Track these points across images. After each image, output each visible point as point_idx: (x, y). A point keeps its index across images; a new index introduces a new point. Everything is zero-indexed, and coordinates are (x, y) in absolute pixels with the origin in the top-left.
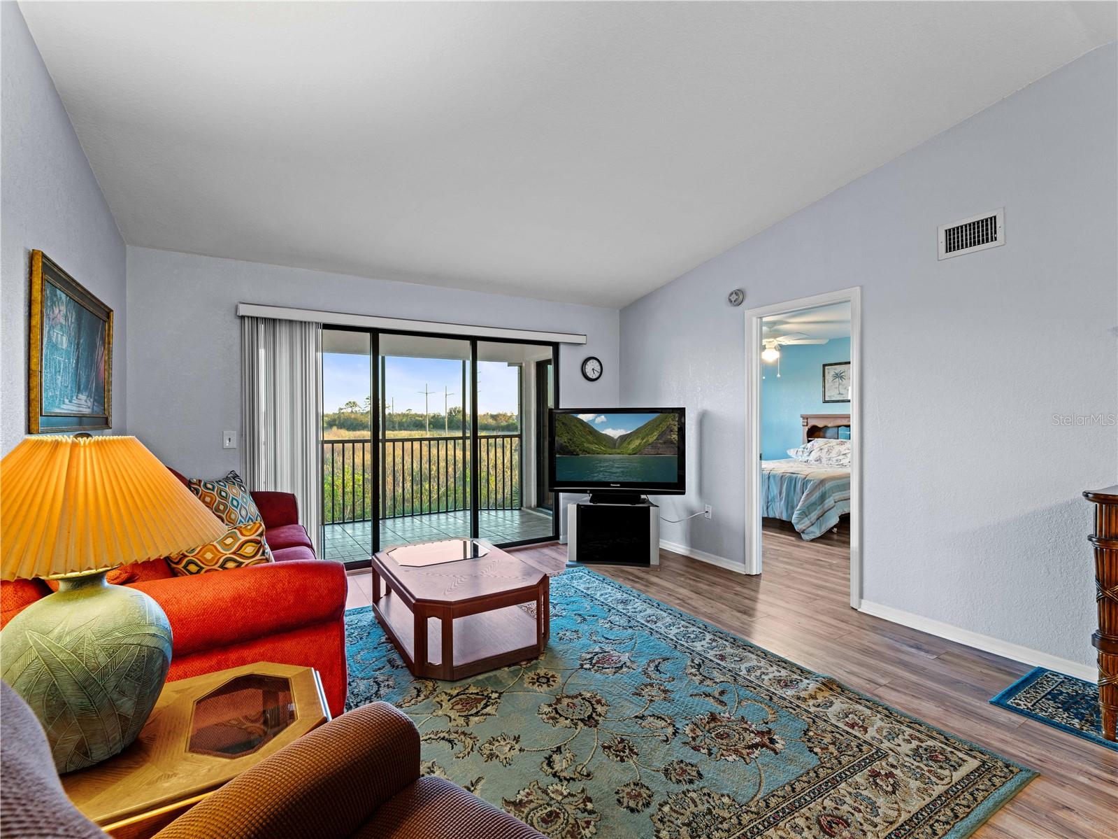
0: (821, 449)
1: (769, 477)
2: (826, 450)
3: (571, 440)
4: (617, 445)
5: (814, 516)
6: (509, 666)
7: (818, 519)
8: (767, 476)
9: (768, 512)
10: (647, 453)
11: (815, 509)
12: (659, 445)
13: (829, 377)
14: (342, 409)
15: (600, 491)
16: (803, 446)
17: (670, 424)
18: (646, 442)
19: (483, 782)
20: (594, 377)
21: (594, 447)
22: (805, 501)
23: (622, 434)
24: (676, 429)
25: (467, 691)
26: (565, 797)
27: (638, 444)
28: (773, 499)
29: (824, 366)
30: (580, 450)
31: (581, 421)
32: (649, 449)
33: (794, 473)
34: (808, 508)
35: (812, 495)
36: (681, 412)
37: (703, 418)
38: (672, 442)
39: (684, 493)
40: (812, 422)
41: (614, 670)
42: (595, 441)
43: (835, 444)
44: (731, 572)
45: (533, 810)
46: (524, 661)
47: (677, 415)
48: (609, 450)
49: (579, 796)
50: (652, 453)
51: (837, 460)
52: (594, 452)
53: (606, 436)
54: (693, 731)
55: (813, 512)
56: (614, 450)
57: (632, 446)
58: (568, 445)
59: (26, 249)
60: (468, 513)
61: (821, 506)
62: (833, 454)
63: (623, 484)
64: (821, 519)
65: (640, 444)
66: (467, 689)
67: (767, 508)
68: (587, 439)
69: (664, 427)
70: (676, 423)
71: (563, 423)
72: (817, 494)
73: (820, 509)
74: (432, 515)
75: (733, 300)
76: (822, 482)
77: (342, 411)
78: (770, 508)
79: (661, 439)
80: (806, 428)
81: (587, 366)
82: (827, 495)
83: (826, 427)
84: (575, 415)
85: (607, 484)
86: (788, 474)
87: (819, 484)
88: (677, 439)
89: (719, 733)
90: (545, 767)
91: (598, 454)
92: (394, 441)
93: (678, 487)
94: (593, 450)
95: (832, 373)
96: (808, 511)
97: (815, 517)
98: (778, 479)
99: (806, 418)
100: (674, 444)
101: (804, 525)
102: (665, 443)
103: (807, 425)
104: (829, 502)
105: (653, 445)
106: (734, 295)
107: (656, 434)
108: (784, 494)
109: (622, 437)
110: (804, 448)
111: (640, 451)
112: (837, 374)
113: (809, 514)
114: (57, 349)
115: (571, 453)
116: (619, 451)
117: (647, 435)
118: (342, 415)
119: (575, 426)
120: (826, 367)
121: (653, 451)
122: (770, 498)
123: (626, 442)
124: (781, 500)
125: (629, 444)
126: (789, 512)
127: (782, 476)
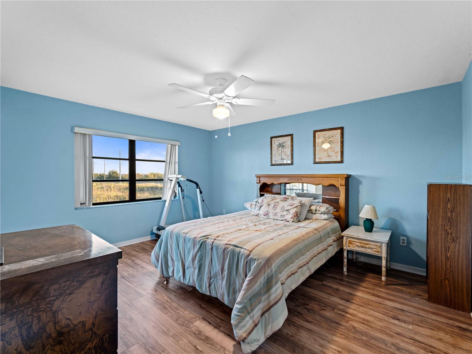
0: (269, 205)
1: (212, 248)
2: (273, 205)
5: (257, 312)
7: (263, 314)
8: (210, 247)
9: (210, 291)
11: (259, 303)
13: (275, 146)
16: (256, 200)
22: (247, 290)
28: (216, 276)
29: (272, 138)
33: (237, 247)
34: (250, 299)
35: (256, 283)
40: (263, 180)
43: (279, 200)
51: (281, 216)
55: (256, 306)
61: (266, 295)
62: (278, 210)
64: (266, 314)
67: (210, 286)
72: (262, 280)
73: (265, 300)
76: (268, 261)
78: (212, 286)
80: (259, 185)
82: (274, 281)
83: (273, 184)
86: (231, 247)
87: (264, 265)
95: (277, 143)
96: (251, 305)
97: (260, 313)
98: (220, 251)
99: (259, 177)
101: (244, 329)
103: (260, 183)
104: (276, 290)
108: (226, 273)
110: (256, 202)
112: (280, 144)
113: (252, 310)
120: (273, 139)
122: (212, 273)
124: (223, 278)
126: (231, 297)
127: (225, 249)
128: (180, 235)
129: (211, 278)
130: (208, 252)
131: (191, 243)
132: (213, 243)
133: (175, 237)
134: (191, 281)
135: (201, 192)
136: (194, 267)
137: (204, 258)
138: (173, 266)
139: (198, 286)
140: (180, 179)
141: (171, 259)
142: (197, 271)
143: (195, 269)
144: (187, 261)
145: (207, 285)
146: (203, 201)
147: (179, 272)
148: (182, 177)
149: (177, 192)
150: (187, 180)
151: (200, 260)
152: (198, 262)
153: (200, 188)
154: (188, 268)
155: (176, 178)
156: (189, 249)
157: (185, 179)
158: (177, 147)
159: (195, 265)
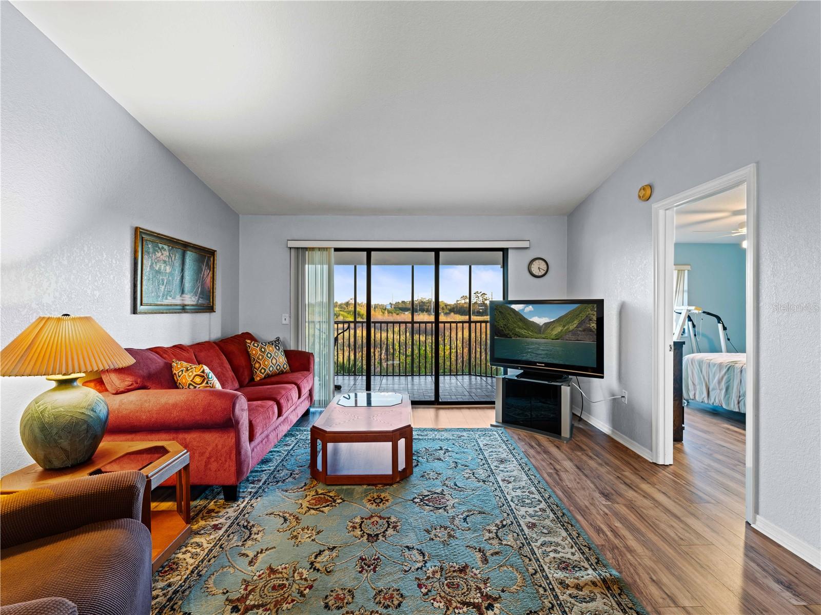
3: (505, 325)
4: (542, 331)
6: (369, 485)
10: (568, 338)
12: (578, 332)
14: (458, 301)
15: (529, 369)
17: (589, 314)
18: (567, 329)
19: (274, 550)
20: (540, 274)
21: (523, 332)
23: (546, 322)
24: (595, 318)
25: (328, 494)
26: (301, 579)
27: (560, 331)
30: (513, 334)
31: (513, 310)
32: (569, 336)
36: (600, 303)
37: (622, 310)
38: (591, 330)
39: (602, 377)
41: (431, 508)
42: (524, 327)
44: (639, 456)
45: (277, 578)
46: (381, 484)
47: (595, 306)
48: (536, 335)
49: (309, 582)
50: (573, 339)
52: (524, 336)
53: (533, 322)
54: (434, 573)
56: (539, 335)
57: (555, 332)
58: (503, 329)
59: (132, 227)
60: (433, 377)
63: (547, 365)
65: (561, 331)
66: (329, 492)
68: (518, 325)
69: (583, 316)
70: (595, 313)
71: (500, 312)
74: (452, 376)
75: (641, 196)
77: (459, 302)
79: (580, 327)
81: (532, 266)
84: (509, 305)
85: (535, 363)
88: (596, 327)
89: (453, 582)
90: (313, 556)
91: (526, 337)
92: (476, 322)
93: (598, 370)
94: (522, 334)
100: (593, 332)
102: (584, 330)
105: (573, 332)
106: (642, 190)
107: (576, 322)
109: (545, 324)
111: (561, 336)
114: (160, 273)
115: (506, 336)
116: (543, 336)
117: (568, 323)
118: (458, 305)
119: (509, 314)
121: (573, 338)
123: (550, 329)
125: (552, 330)
128: (702, 361)
129: (740, 397)
130: (737, 374)
131: (717, 368)
132: (742, 367)
133: (696, 363)
134: (717, 401)
135: (725, 328)
136: (721, 388)
137: (732, 380)
138: (695, 390)
139: (726, 404)
140: (692, 312)
141: (692, 384)
142: (724, 391)
143: (721, 390)
144: (712, 383)
145: (736, 402)
146: (729, 339)
147: (703, 394)
148: (695, 309)
149: (686, 327)
150: (704, 312)
151: (728, 381)
152: (725, 384)
153: (723, 323)
154: (713, 389)
155: (687, 310)
156: (714, 373)
157: (700, 312)
158: (686, 272)
159: (721, 386)
